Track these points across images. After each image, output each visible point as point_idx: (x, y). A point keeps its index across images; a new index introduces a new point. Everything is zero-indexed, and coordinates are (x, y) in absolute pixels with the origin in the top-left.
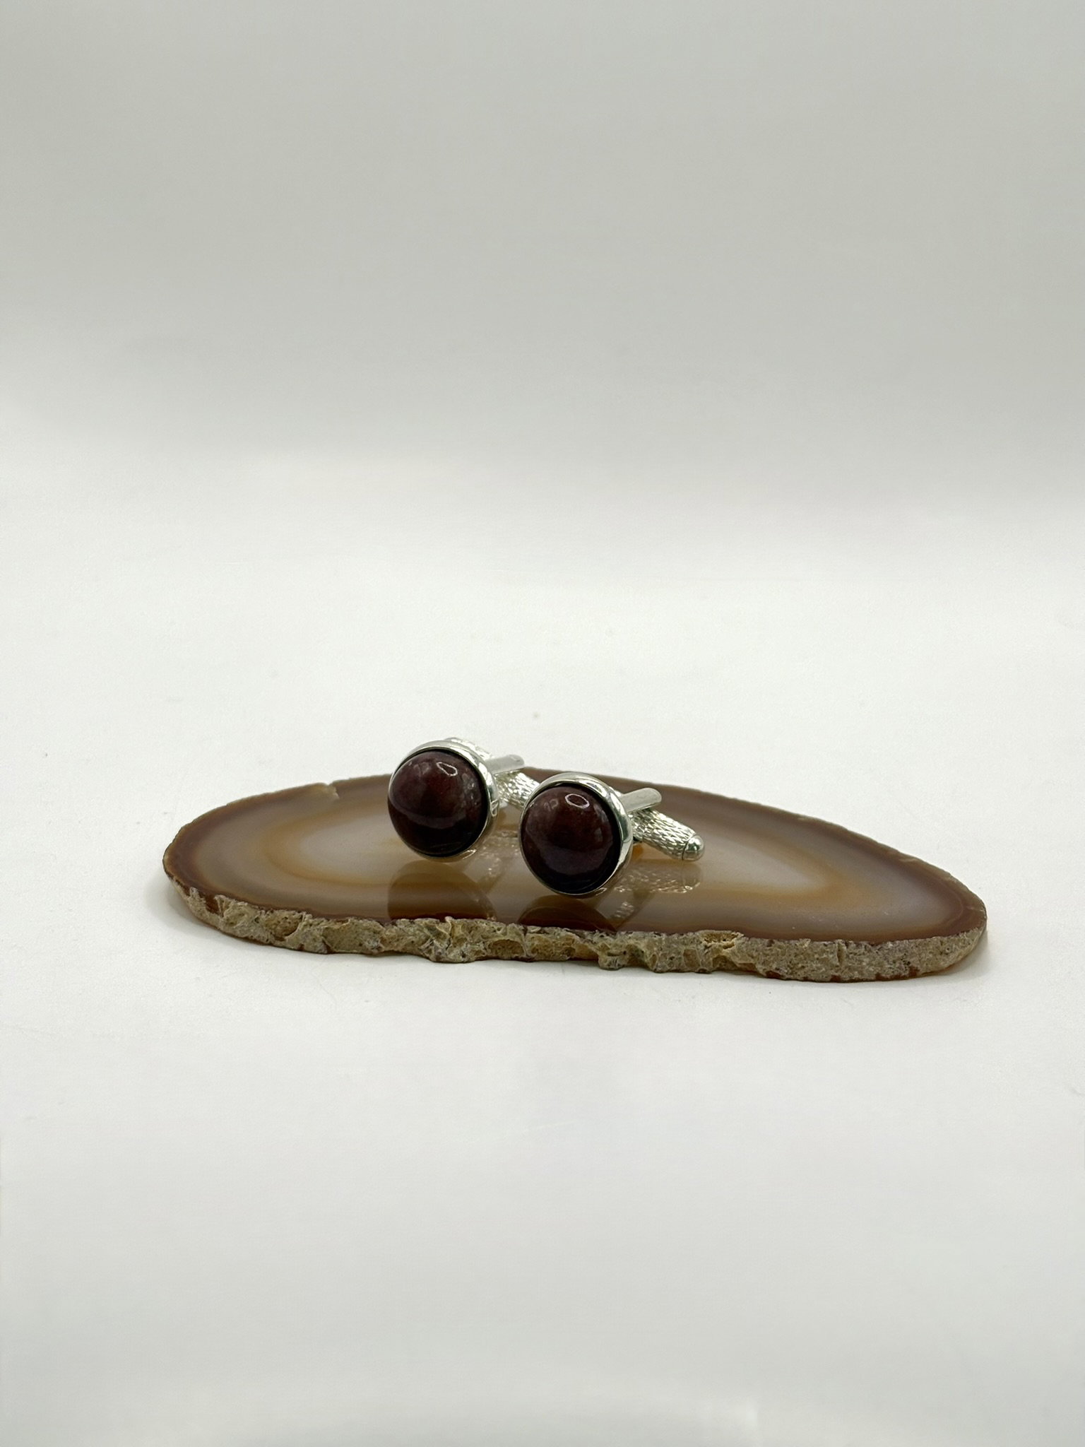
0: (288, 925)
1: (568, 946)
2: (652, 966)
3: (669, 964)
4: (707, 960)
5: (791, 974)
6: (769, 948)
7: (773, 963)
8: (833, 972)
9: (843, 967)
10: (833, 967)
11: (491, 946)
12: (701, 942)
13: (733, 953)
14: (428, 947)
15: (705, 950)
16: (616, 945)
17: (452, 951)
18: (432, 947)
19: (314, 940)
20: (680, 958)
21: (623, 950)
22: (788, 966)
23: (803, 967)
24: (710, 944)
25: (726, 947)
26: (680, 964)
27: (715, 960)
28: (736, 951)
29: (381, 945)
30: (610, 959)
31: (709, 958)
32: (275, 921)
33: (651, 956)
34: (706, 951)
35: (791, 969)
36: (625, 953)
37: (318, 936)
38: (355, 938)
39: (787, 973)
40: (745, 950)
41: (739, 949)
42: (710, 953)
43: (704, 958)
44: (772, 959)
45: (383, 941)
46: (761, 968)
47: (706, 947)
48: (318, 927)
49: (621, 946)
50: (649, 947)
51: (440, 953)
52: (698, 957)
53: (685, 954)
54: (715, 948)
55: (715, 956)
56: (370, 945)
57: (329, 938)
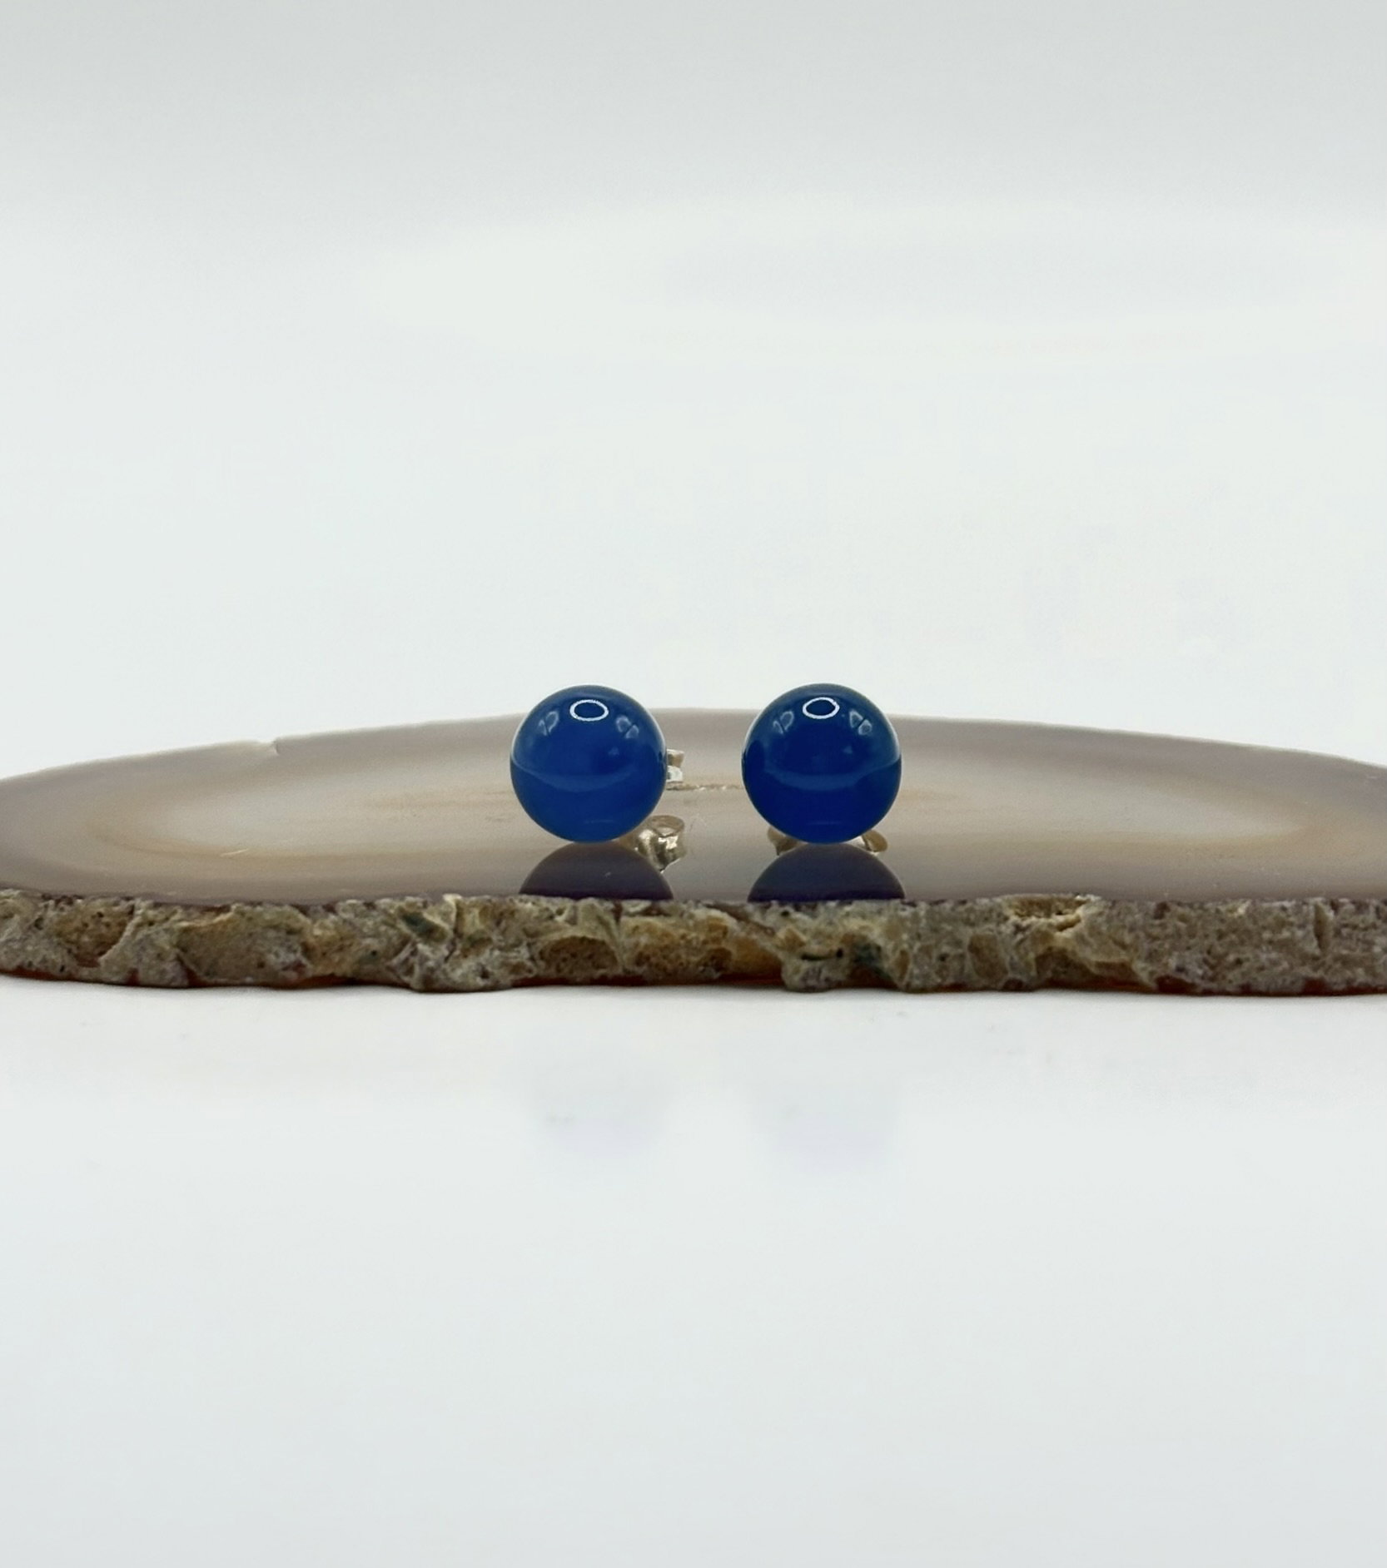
0: (104, 930)
1: (715, 946)
2: (901, 978)
3: (939, 973)
4: (1021, 958)
5: (1212, 979)
6: (1157, 922)
7: (1170, 954)
8: (1307, 971)
9: (1329, 959)
10: (1307, 958)
11: (546, 955)
12: (1006, 919)
13: (1080, 938)
14: (407, 960)
15: (1015, 933)
16: (818, 934)
17: (460, 966)
18: (415, 960)
19: (160, 957)
20: (962, 956)
21: (835, 946)
22: (1205, 961)
23: (1239, 962)
24: (1025, 923)
25: (1062, 928)
26: (962, 969)
27: (1041, 960)
28: (1086, 933)
29: (304, 961)
30: (806, 966)
31: (1027, 954)
32: (77, 924)
33: (898, 954)
34: (1020, 936)
35: (1212, 967)
36: (840, 954)
37: (167, 947)
38: (249, 950)
39: (1203, 978)
40: (1104, 928)
41: (1093, 929)
42: (1027, 943)
43: (1013, 953)
44: (1167, 946)
45: (307, 950)
46: (1144, 969)
47: (1018, 929)
48: (166, 925)
49: (829, 937)
50: (892, 932)
51: (432, 970)
52: (1002, 954)
53: (975, 949)
54: (1038, 931)
55: (1041, 949)
56: (281, 960)
57: (193, 951)
